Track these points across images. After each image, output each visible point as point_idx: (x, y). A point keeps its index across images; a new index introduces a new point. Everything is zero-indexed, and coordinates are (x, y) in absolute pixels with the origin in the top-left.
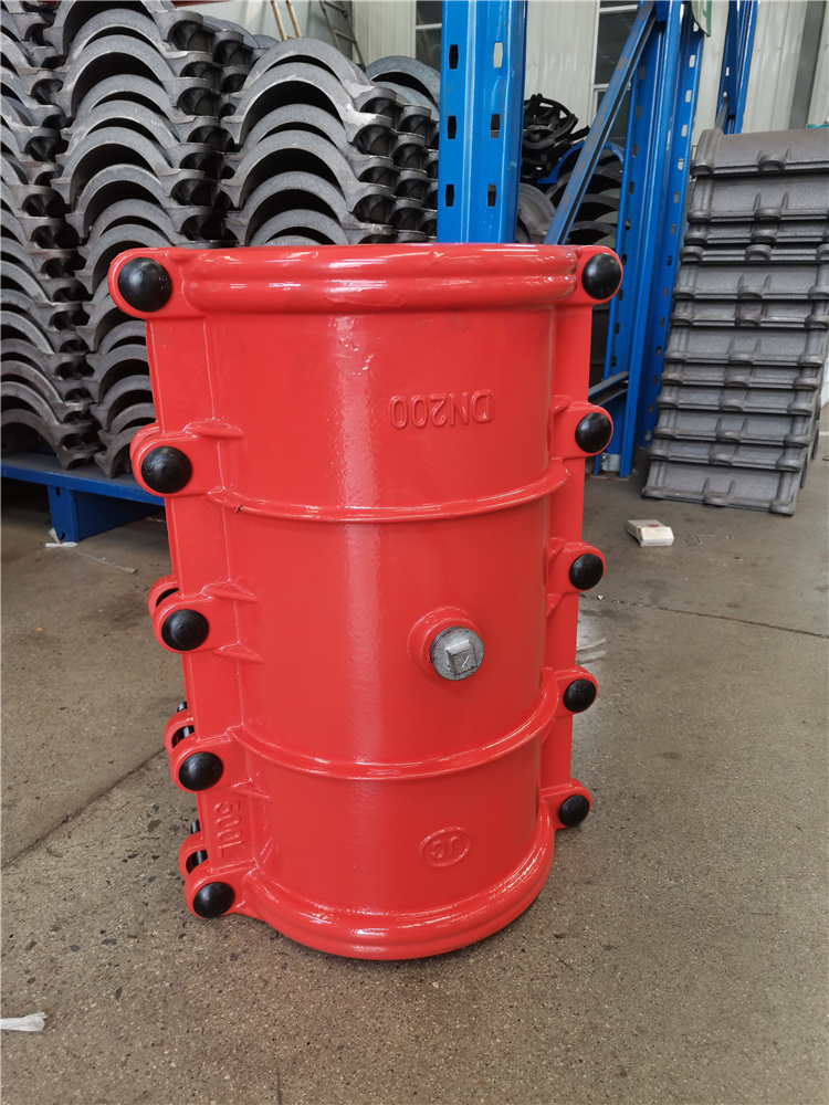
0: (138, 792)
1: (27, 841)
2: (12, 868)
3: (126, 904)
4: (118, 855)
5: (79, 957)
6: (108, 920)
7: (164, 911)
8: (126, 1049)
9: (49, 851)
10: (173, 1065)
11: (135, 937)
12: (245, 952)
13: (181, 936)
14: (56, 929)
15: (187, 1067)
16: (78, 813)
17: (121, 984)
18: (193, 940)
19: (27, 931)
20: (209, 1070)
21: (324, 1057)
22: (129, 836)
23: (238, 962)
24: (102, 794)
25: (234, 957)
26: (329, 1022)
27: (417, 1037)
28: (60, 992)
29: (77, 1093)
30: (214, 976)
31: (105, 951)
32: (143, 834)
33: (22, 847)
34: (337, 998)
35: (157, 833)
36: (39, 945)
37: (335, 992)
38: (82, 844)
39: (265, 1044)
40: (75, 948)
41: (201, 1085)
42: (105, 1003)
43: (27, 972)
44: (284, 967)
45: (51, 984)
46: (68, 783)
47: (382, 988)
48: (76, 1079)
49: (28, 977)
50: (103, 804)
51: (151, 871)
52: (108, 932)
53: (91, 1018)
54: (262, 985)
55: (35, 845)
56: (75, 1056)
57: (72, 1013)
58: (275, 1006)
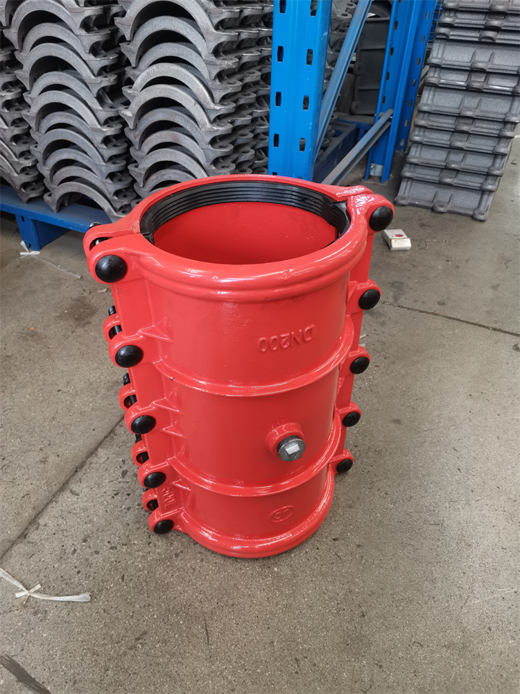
0: (112, 451)
1: (58, 485)
2: (54, 503)
3: (118, 525)
4: (109, 493)
5: (100, 558)
6: (110, 535)
7: (138, 529)
8: (132, 609)
9: (71, 492)
10: (155, 616)
11: (126, 545)
12: (181, 552)
13: (149, 543)
14: (85, 541)
15: (162, 617)
16: (82, 465)
17: (123, 573)
18: (155, 546)
19: (70, 542)
20: (172, 619)
21: (225, 611)
22: (112, 481)
23: (179, 559)
24: (93, 453)
25: (177, 555)
26: (226, 592)
27: (268, 598)
28: (94, 578)
29: (113, 632)
30: (168, 566)
31: (112, 553)
32: (120, 480)
33: (56, 489)
34: (229, 578)
35: (127, 478)
36: (78, 551)
37: (228, 575)
38: (88, 487)
39: (197, 604)
40: (97, 552)
41: (170, 627)
42: (117, 584)
43: (76, 567)
44: (202, 560)
45: (89, 574)
46: (73, 445)
47: (250, 572)
48: (111, 625)
49: (77, 570)
50: (94, 460)
51: (128, 503)
52: (112, 542)
53: (112, 593)
54: (192, 571)
55: (63, 487)
56: (108, 613)
57: (102, 590)
58: (200, 583)
